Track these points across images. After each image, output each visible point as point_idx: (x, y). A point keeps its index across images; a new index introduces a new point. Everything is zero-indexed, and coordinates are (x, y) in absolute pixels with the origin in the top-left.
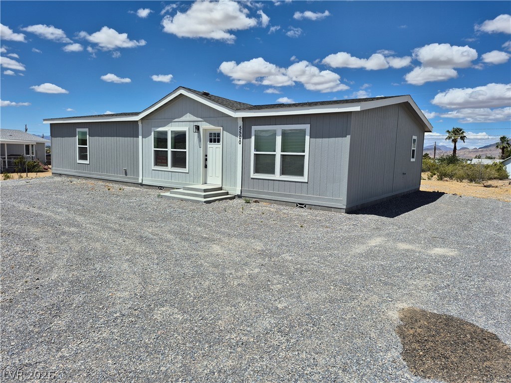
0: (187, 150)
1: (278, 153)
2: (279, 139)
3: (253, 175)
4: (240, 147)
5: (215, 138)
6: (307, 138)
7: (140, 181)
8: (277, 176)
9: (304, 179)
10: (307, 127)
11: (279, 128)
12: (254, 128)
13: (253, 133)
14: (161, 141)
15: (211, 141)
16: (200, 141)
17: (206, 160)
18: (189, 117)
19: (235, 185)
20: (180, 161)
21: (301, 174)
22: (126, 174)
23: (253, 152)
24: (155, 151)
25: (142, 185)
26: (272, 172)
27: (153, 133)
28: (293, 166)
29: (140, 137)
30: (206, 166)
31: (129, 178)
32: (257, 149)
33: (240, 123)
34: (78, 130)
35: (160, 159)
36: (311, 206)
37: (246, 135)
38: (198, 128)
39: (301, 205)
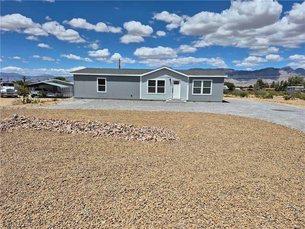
0: (165, 87)
1: (202, 87)
2: (202, 84)
3: (193, 94)
4: (188, 86)
5: (176, 83)
6: (212, 83)
7: (141, 98)
8: (202, 93)
9: (211, 94)
10: (212, 80)
11: (202, 80)
12: (193, 80)
13: (193, 81)
14: (152, 83)
15: (175, 84)
16: (171, 83)
17: (173, 90)
18: (166, 76)
19: (186, 97)
20: (161, 90)
21: (209, 93)
22: (132, 96)
23: (193, 87)
24: (149, 87)
25: (141, 100)
26: (200, 93)
27: (148, 81)
28: (207, 91)
29: (141, 82)
30: (173, 92)
31: (133, 98)
32: (194, 86)
33: (188, 79)
34: (98, 78)
35: (151, 90)
36: (213, 102)
37: (191, 82)
38: (170, 79)
39: (210, 102)
